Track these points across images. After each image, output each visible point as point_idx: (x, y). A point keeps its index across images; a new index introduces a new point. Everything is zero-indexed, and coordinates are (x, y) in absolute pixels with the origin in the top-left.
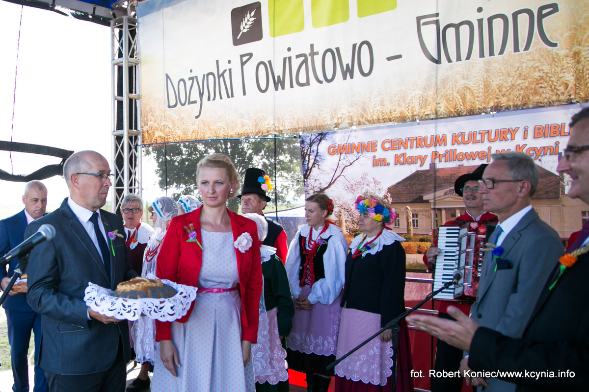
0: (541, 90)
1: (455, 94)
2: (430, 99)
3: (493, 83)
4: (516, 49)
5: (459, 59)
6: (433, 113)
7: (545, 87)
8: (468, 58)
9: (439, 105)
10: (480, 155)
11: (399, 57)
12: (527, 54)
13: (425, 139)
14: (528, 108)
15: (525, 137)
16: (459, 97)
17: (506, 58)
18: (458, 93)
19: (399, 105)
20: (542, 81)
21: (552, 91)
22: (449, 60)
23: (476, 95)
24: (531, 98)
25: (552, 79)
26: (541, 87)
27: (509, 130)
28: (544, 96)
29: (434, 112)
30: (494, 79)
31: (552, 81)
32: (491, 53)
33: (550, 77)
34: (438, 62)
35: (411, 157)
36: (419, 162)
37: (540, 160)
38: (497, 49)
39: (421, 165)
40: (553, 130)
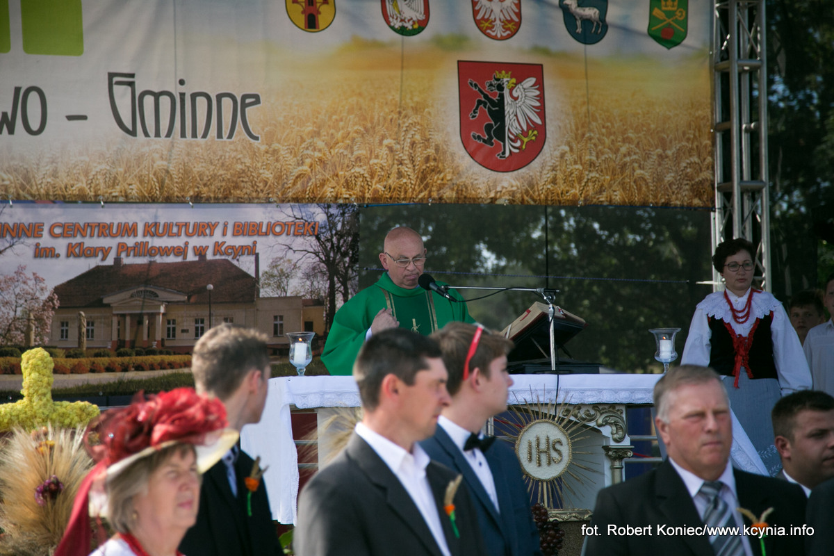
0: (242, 184)
1: (151, 176)
2: (120, 178)
3: (194, 170)
4: (220, 136)
5: (157, 134)
6: (122, 196)
7: (246, 182)
8: (168, 135)
9: (131, 187)
10: (176, 250)
11: (84, 118)
12: (230, 143)
13: (110, 226)
14: (229, 203)
15: (224, 234)
16: (155, 180)
17: (209, 143)
18: (154, 174)
19: (78, 180)
20: (243, 175)
21: (253, 187)
22: (146, 134)
23: (176, 180)
24: (232, 191)
25: (254, 174)
26: (243, 181)
27: (208, 224)
28: (244, 190)
29: (123, 194)
30: (196, 165)
31: (253, 177)
32: (194, 135)
33: (251, 172)
34: (133, 133)
35: (89, 249)
36: (100, 255)
37: (238, 260)
38: (200, 131)
39: (103, 259)
40: (251, 228)
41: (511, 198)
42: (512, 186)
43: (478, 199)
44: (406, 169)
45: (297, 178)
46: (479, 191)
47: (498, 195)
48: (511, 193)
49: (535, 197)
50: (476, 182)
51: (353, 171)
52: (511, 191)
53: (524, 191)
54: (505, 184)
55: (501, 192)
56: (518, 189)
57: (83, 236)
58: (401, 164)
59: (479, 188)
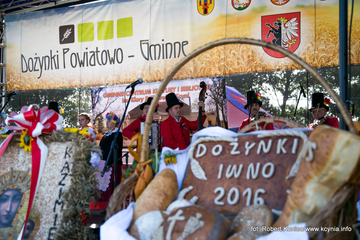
0: (183, 73)
1: (154, 73)
2: (145, 75)
3: (167, 69)
4: (175, 57)
5: (155, 59)
7: (184, 72)
8: (159, 59)
10: (163, 98)
11: (133, 56)
12: (178, 59)
13: (143, 91)
14: (179, 80)
15: (178, 91)
16: (155, 74)
17: (172, 60)
18: (155, 72)
19: (133, 77)
20: (183, 70)
21: (187, 73)
22: (152, 59)
23: (161, 74)
24: (180, 76)
25: (187, 69)
26: (183, 72)
27: (173, 88)
28: (184, 75)
30: (168, 68)
31: (187, 70)
32: (167, 58)
33: (186, 68)
34: (148, 59)
35: (137, 99)
36: (141, 101)
37: (183, 100)
38: (169, 56)
39: (142, 102)
40: (187, 88)
41: (286, 68)
42: (286, 63)
43: (272, 70)
44: (241, 61)
45: (201, 69)
46: (271, 66)
47: (280, 67)
48: (286, 66)
49: (297, 67)
50: (269, 63)
51: (220, 64)
52: (286, 65)
53: (291, 65)
54: (283, 63)
55: (281, 66)
56: (289, 64)
57: (135, 95)
58: (239, 59)
59: (271, 65)
